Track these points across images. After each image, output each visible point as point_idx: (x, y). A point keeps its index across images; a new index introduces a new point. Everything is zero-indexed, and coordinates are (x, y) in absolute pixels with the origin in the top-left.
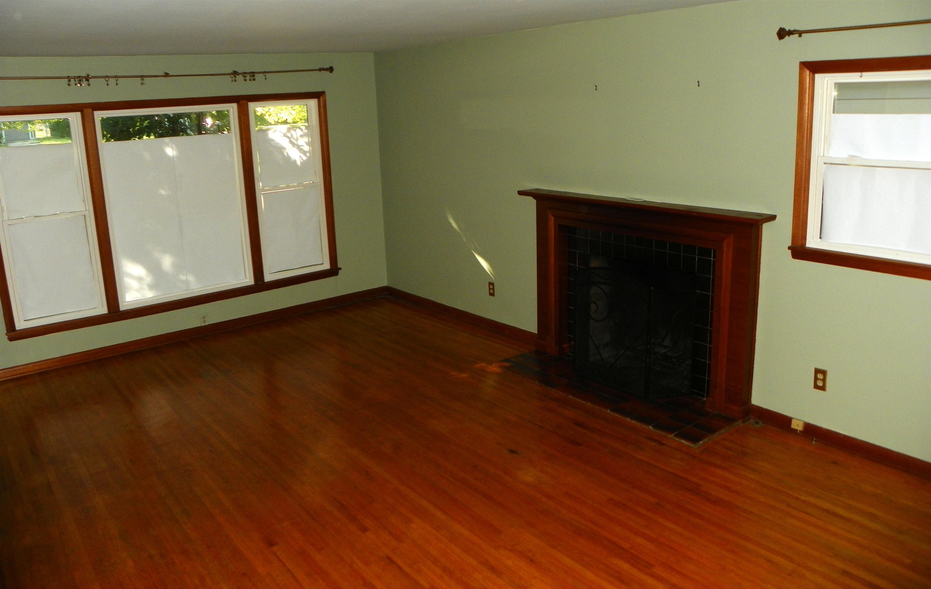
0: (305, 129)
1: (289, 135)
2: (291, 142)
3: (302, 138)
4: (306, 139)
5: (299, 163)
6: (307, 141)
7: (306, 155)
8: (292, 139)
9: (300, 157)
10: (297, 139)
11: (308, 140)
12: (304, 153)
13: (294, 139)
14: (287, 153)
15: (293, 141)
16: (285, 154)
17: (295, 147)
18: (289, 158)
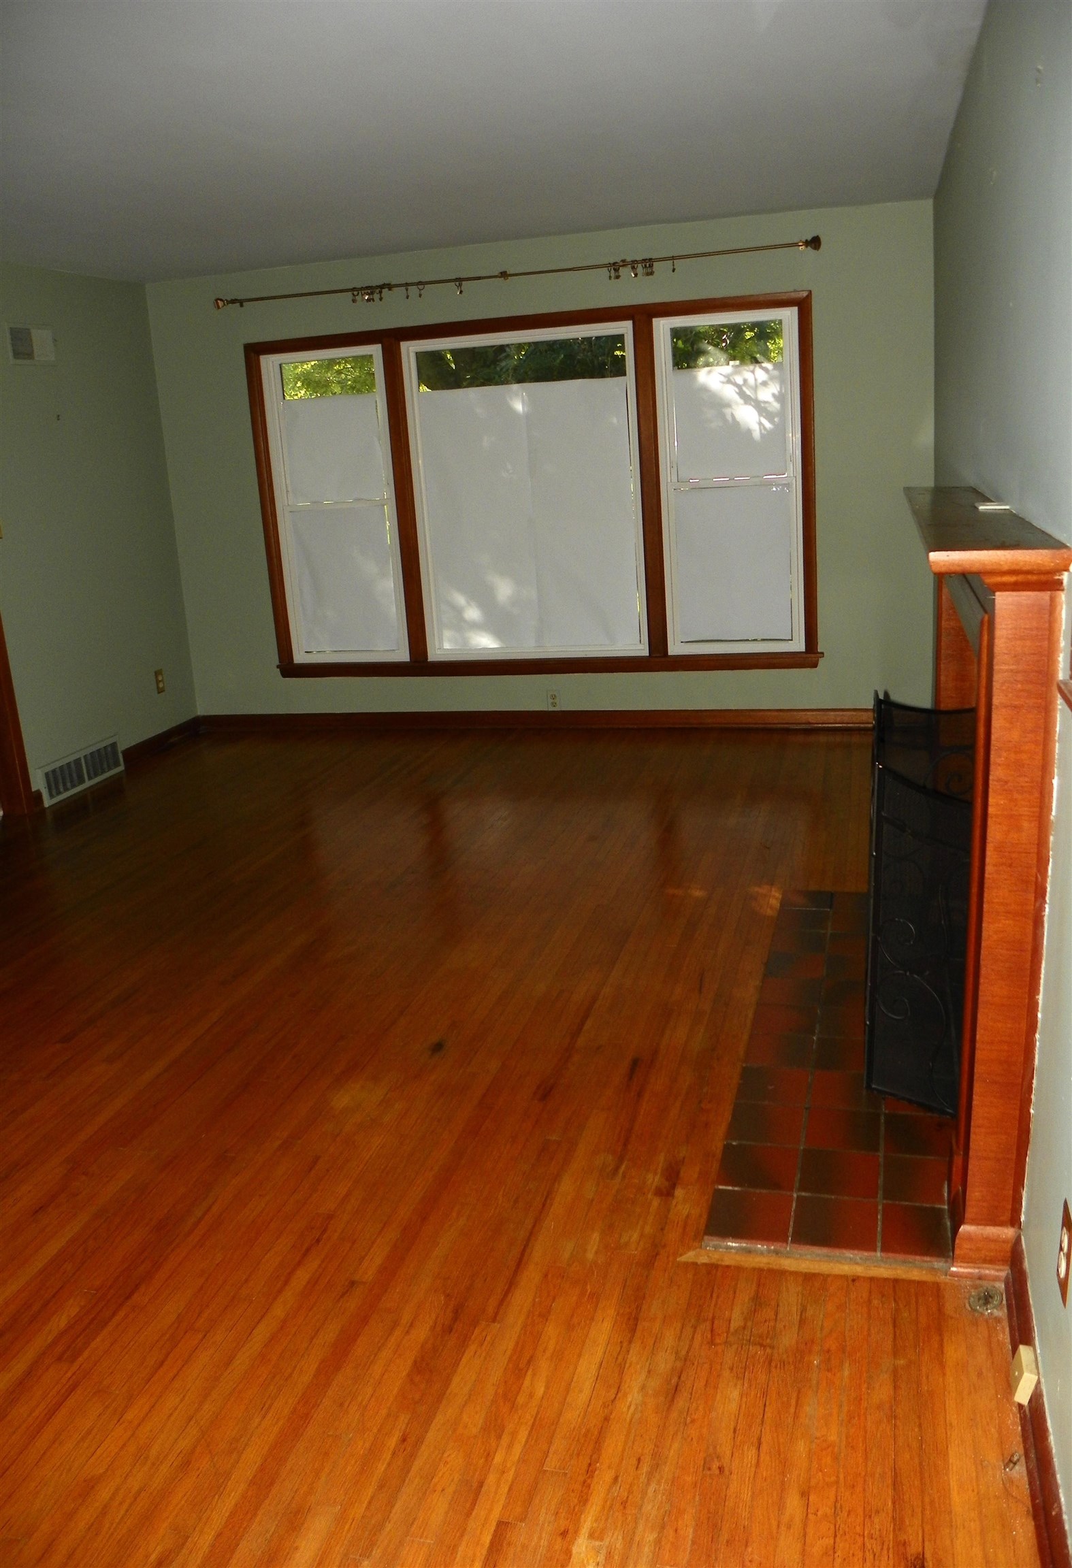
0: (774, 369)
1: (739, 380)
2: (742, 394)
3: (764, 388)
4: (774, 388)
5: (757, 435)
6: (776, 392)
7: (771, 421)
8: (744, 389)
9: (760, 424)
10: (755, 389)
11: (779, 390)
12: (769, 416)
13: (750, 387)
14: (733, 415)
15: (748, 392)
16: (729, 418)
17: (750, 404)
18: (736, 423)
